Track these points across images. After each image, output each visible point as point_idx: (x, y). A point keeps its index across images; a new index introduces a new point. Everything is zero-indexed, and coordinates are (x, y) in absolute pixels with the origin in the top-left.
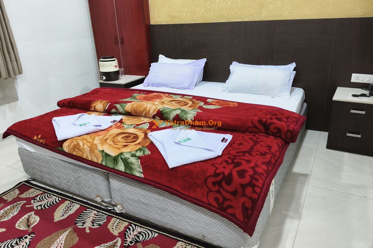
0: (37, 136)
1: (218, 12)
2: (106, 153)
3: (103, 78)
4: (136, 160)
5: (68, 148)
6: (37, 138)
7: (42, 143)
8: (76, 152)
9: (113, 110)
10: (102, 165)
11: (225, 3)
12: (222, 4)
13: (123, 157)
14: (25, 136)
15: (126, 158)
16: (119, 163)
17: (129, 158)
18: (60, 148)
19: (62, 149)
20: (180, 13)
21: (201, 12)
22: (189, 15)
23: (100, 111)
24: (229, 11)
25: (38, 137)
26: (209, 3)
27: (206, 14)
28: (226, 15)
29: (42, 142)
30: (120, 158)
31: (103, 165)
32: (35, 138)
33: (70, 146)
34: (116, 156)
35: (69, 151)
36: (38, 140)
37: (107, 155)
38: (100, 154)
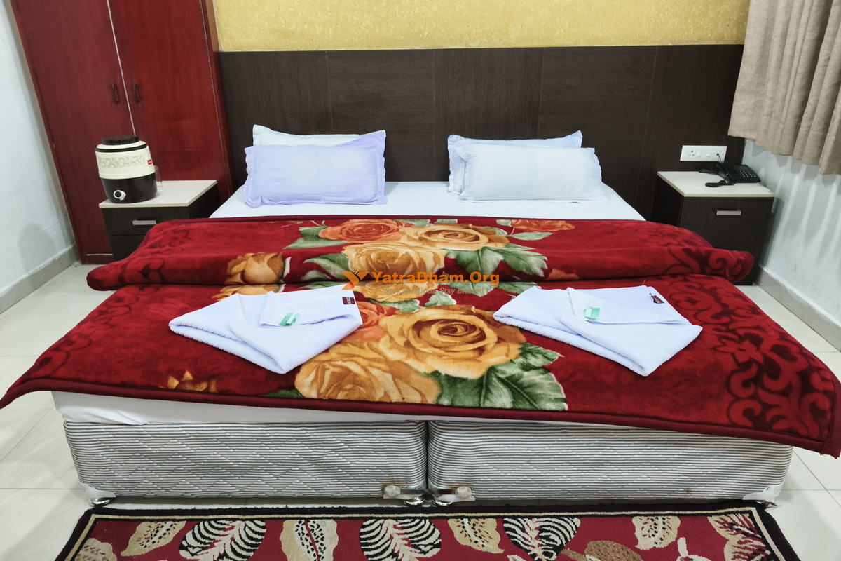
0: (179, 376)
1: (407, 26)
2: (447, 376)
3: (118, 195)
4: (541, 376)
5: (315, 385)
6: (181, 383)
7: (206, 392)
8: (345, 393)
9: (312, 274)
10: (437, 405)
11: (423, 8)
12: (417, 9)
13: (502, 376)
14: (123, 385)
15: (512, 376)
16: (493, 391)
17: (521, 376)
18: (283, 392)
19: (293, 394)
20: (306, 26)
21: (364, 24)
22: (330, 32)
23: (262, 280)
24: (434, 26)
25: (183, 380)
26: (384, 4)
27: (377, 31)
28: (426, 33)
29: (208, 388)
30: (494, 379)
31: (443, 406)
32: (174, 383)
33: (323, 381)
34: (482, 377)
35: (319, 393)
36: (189, 387)
37: (453, 381)
38: (431, 382)
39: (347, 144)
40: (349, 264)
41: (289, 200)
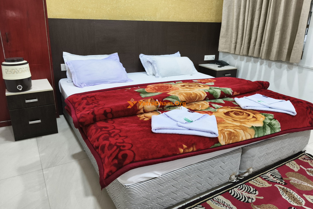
0: (182, 148)
1: (123, 11)
2: (255, 127)
3: (20, 88)
4: (275, 121)
5: (224, 140)
6: (184, 150)
7: (193, 151)
8: (232, 140)
10: (255, 138)
11: (129, 4)
12: (127, 5)
13: (267, 124)
14: (164, 157)
15: (269, 123)
16: (267, 129)
17: (271, 123)
18: (216, 145)
19: (219, 145)
20: (85, 8)
21: (107, 10)
22: (95, 12)
24: (133, 12)
25: (184, 148)
26: (115, 2)
27: (113, 12)
28: (130, 14)
29: (193, 149)
30: (266, 125)
31: (256, 138)
32: (182, 151)
34: (264, 125)
35: (225, 143)
36: (187, 151)
37: (258, 128)
38: (252, 130)
39: (106, 59)
40: (179, 99)
41: (95, 83)
